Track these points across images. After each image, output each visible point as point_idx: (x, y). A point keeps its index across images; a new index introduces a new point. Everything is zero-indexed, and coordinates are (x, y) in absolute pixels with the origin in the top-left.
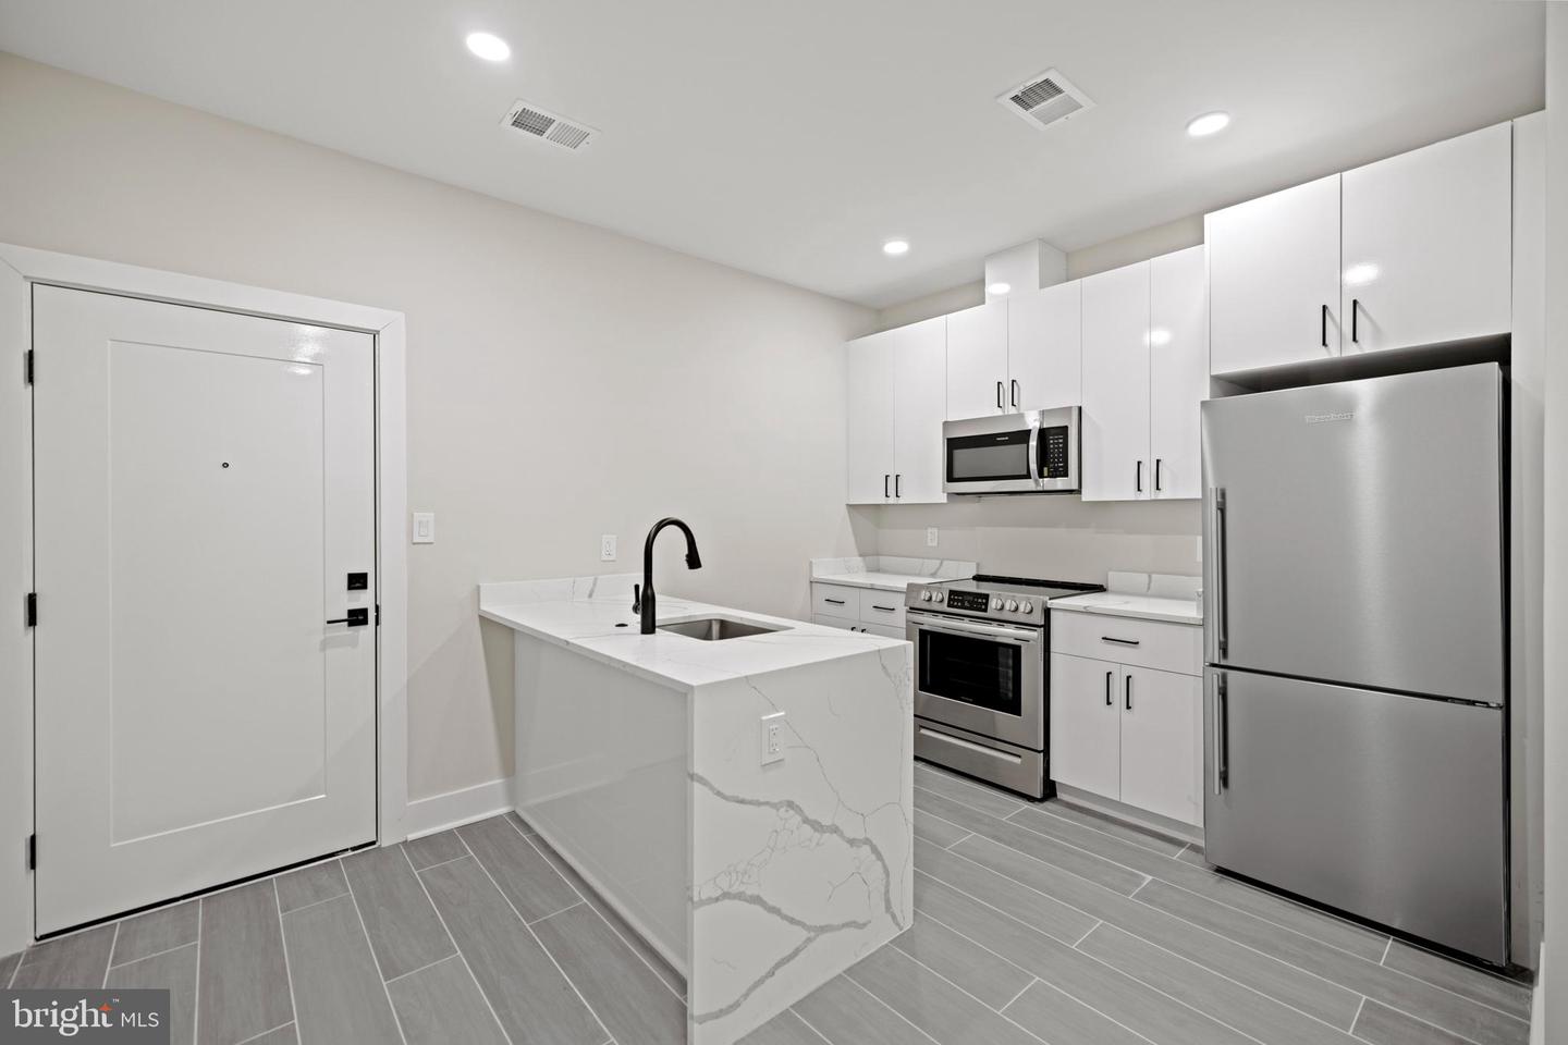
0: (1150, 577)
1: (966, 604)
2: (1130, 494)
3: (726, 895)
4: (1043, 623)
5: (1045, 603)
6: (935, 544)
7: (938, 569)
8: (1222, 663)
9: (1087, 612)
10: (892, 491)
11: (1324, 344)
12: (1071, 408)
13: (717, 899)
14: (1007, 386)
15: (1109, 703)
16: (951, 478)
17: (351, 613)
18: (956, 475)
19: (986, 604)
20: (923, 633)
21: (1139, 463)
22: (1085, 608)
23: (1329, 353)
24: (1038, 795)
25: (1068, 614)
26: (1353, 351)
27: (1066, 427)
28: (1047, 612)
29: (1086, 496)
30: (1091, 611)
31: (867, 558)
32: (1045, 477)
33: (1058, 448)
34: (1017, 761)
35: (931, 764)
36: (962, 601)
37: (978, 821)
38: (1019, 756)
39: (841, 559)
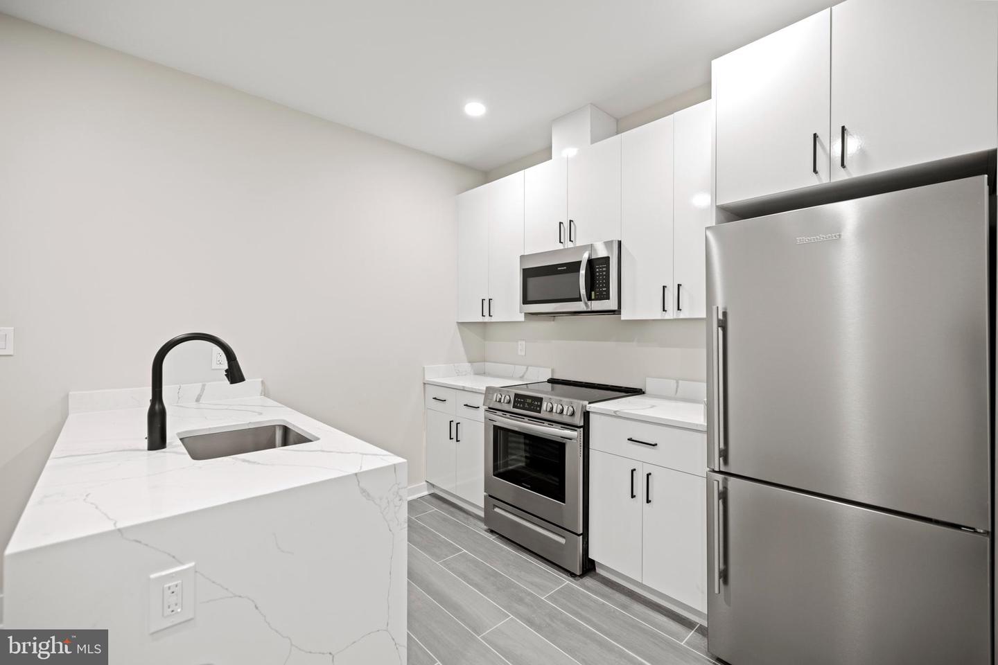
0: (677, 383)
1: (526, 406)
2: (658, 315)
4: (582, 424)
5: (585, 407)
6: (523, 354)
7: (525, 373)
8: (722, 469)
9: (616, 415)
10: (486, 312)
11: (815, 171)
12: (612, 241)
14: (566, 224)
15: (633, 496)
16: (526, 301)
18: (530, 299)
19: (540, 406)
20: (496, 428)
21: (664, 287)
22: (615, 412)
23: (820, 179)
24: (578, 573)
25: (603, 417)
26: (841, 177)
27: (608, 257)
28: (586, 415)
29: (625, 316)
30: (620, 415)
31: (475, 364)
32: (593, 300)
33: (602, 275)
34: (562, 541)
35: (502, 537)
36: (523, 403)
37: (521, 600)
38: (564, 537)
39: (452, 365)
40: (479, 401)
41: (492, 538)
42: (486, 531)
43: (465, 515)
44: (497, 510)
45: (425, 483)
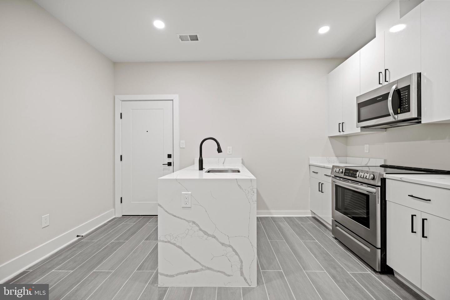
1: (350, 175)
3: (169, 242)
4: (381, 185)
6: (367, 151)
7: (368, 162)
9: (401, 181)
10: (341, 130)
13: (166, 242)
14: (384, 72)
15: (413, 232)
16: (359, 121)
17: (168, 163)
18: (361, 119)
19: (357, 175)
20: (337, 186)
24: (379, 271)
27: (410, 85)
28: (383, 181)
29: (424, 120)
30: (404, 180)
31: (339, 157)
32: (399, 114)
33: (405, 97)
34: (369, 250)
35: (340, 242)
36: (348, 173)
37: (335, 268)
38: (369, 248)
39: (325, 157)
40: (329, 172)
41: (335, 241)
42: (333, 237)
43: (326, 229)
44: (338, 228)
45: (310, 211)
